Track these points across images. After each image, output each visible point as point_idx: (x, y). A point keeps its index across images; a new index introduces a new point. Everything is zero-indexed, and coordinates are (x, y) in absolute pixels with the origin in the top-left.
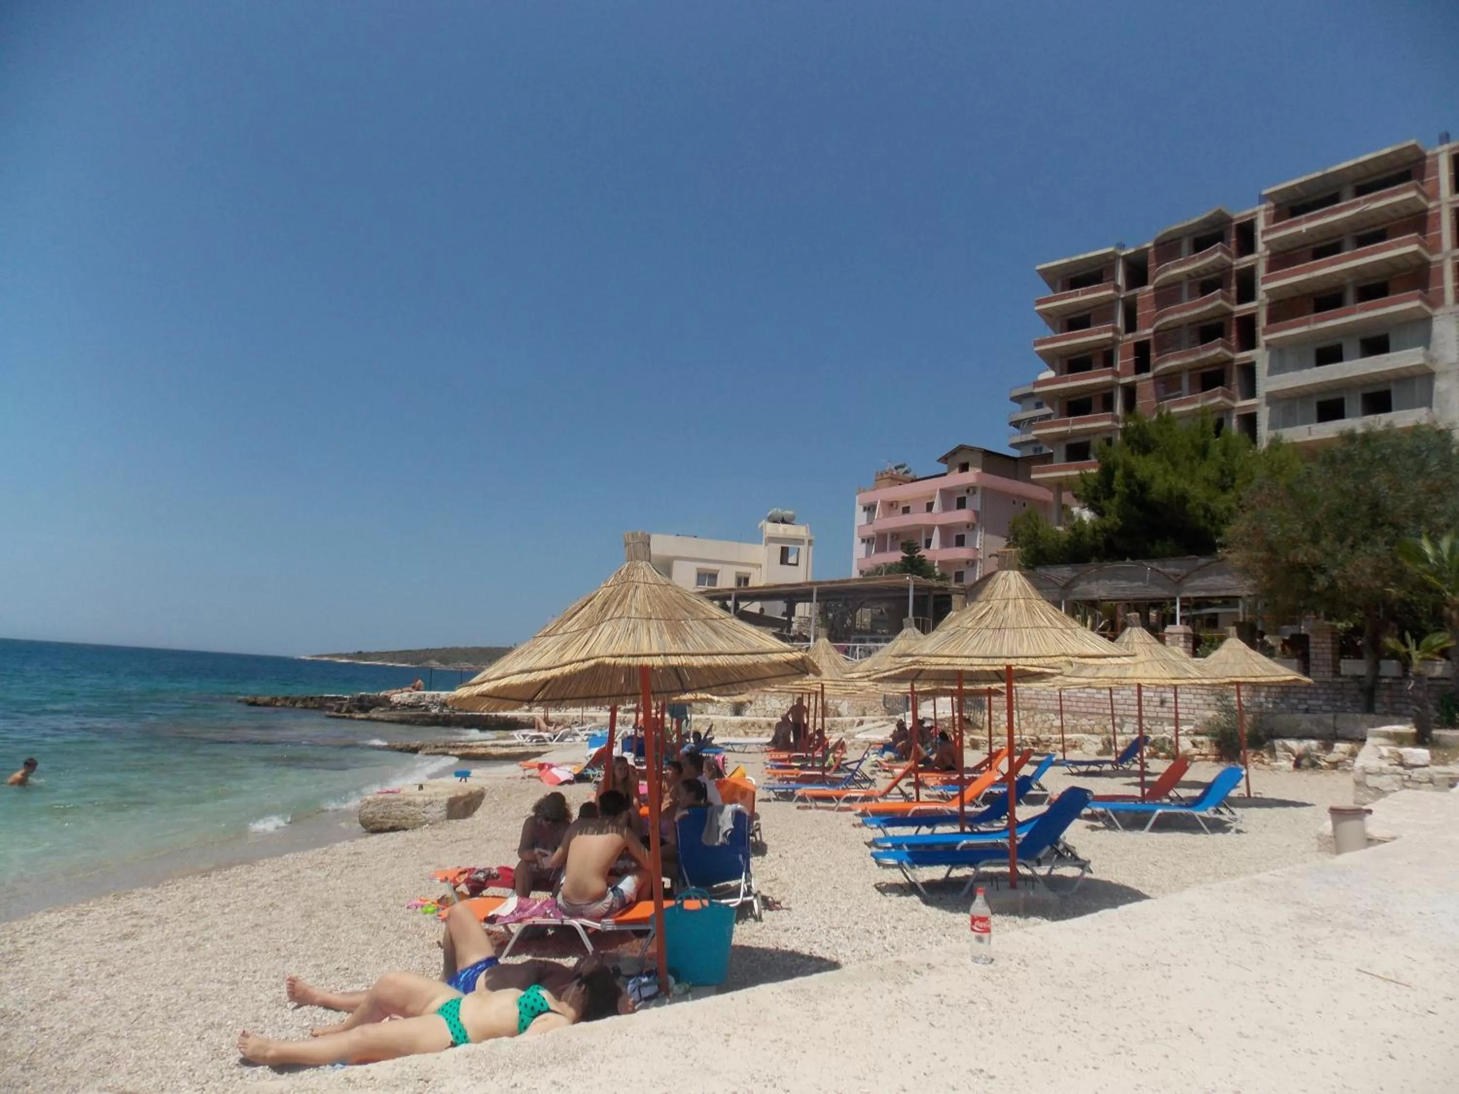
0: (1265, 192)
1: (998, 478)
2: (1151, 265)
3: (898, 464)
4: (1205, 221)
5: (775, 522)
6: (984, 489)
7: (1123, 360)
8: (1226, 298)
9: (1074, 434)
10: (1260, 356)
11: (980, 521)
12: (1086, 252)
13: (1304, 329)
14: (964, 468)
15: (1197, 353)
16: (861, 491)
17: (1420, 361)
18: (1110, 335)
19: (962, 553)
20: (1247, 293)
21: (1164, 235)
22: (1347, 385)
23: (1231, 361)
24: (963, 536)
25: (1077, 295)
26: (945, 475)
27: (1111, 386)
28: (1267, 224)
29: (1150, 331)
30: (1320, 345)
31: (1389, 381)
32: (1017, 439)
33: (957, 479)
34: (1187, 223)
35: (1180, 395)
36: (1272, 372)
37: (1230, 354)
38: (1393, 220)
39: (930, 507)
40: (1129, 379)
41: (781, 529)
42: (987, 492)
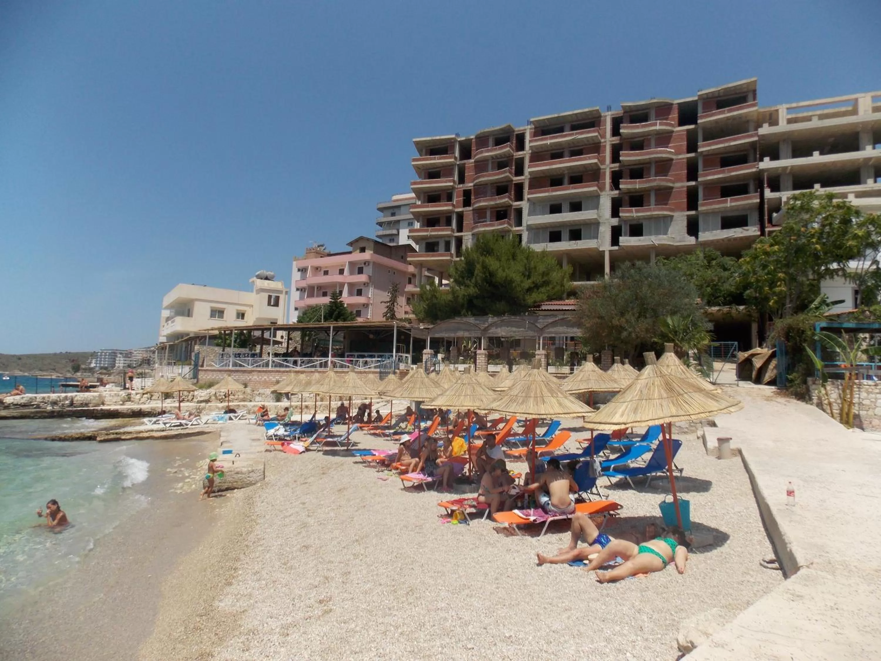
0: (532, 120)
1: (381, 257)
2: (473, 148)
3: (320, 244)
4: (501, 130)
5: (261, 279)
6: (374, 263)
7: (457, 199)
8: (510, 173)
9: (431, 237)
10: (524, 205)
11: (372, 281)
12: (440, 136)
13: (546, 194)
14: (363, 250)
15: (495, 199)
16: (296, 259)
17: (595, 216)
18: (452, 184)
19: (361, 300)
20: (519, 171)
21: (481, 133)
22: (563, 225)
23: (511, 206)
24: (361, 290)
25: (435, 159)
26: (350, 253)
27: (451, 212)
28: (531, 137)
29: (471, 184)
30: (553, 203)
31: (580, 225)
32: (381, 233)
33: (358, 256)
34: (493, 129)
35: (486, 221)
36: (529, 214)
37: (511, 202)
38: (586, 145)
39: (341, 272)
40: (460, 210)
41: (266, 284)
42: (377, 266)
